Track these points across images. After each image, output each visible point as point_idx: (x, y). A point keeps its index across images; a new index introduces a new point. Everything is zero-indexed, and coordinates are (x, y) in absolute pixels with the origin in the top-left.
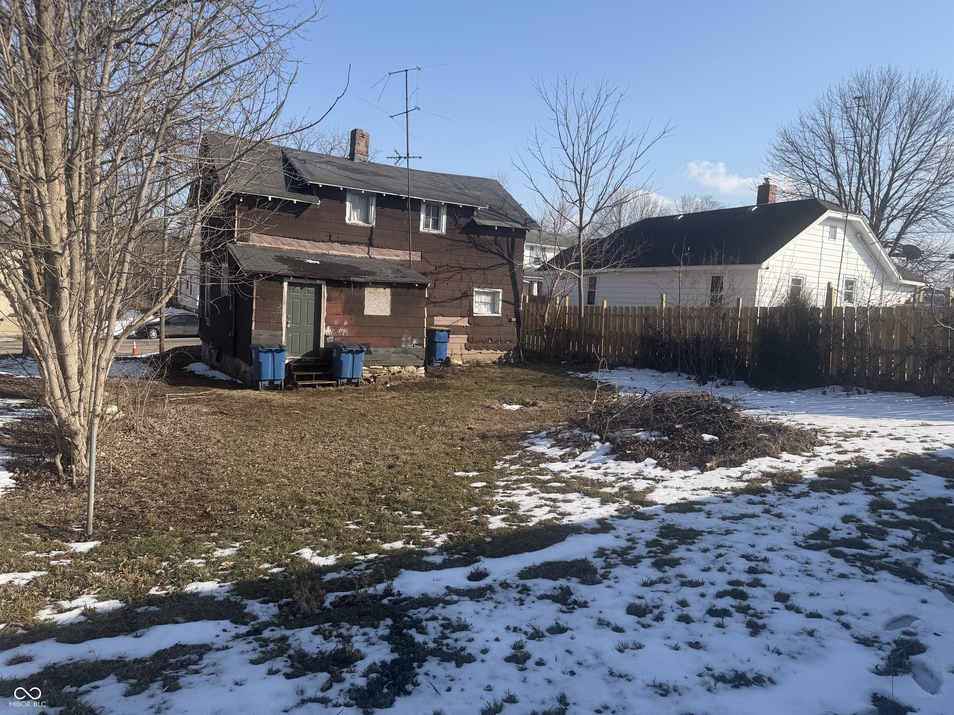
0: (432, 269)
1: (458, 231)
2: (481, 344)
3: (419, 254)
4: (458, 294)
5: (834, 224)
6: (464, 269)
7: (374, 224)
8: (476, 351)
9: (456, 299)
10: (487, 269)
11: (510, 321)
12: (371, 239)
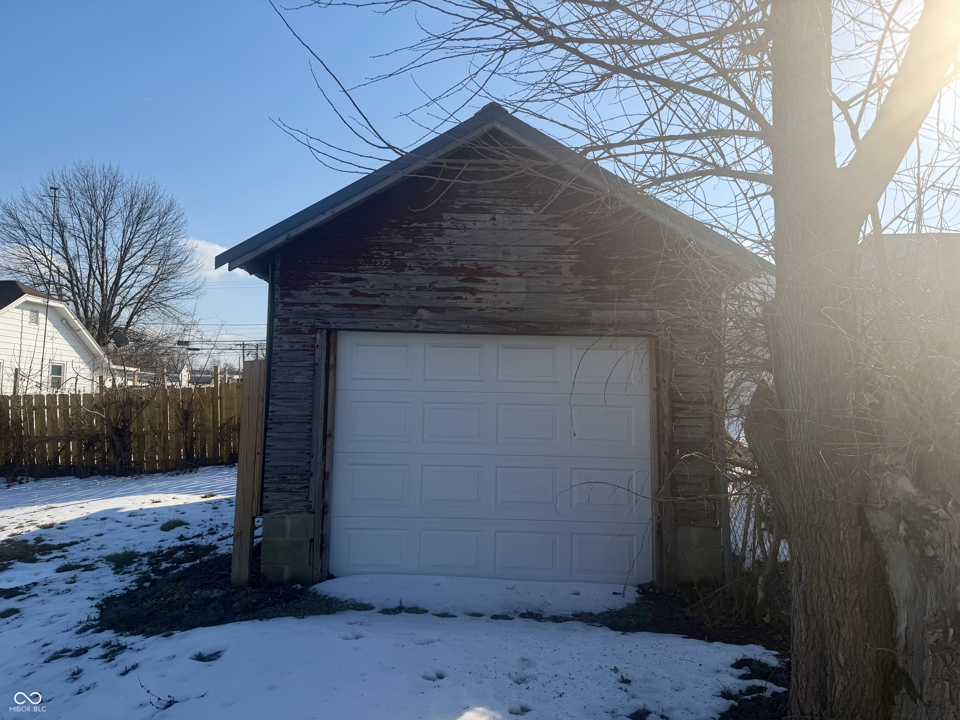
5: (36, 309)
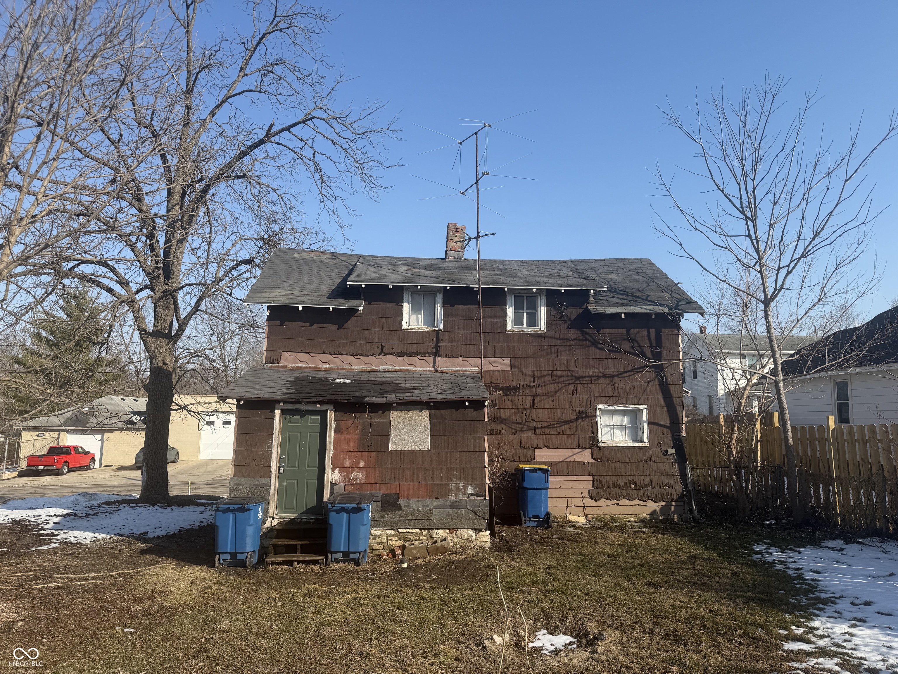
0: (528, 380)
1: (566, 326)
2: (616, 491)
3: (507, 361)
4: (572, 415)
6: (577, 378)
7: (441, 327)
8: (608, 502)
9: (569, 422)
10: (617, 376)
11: (666, 453)
12: (437, 347)
